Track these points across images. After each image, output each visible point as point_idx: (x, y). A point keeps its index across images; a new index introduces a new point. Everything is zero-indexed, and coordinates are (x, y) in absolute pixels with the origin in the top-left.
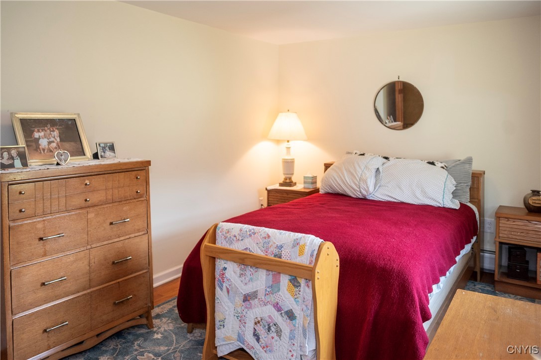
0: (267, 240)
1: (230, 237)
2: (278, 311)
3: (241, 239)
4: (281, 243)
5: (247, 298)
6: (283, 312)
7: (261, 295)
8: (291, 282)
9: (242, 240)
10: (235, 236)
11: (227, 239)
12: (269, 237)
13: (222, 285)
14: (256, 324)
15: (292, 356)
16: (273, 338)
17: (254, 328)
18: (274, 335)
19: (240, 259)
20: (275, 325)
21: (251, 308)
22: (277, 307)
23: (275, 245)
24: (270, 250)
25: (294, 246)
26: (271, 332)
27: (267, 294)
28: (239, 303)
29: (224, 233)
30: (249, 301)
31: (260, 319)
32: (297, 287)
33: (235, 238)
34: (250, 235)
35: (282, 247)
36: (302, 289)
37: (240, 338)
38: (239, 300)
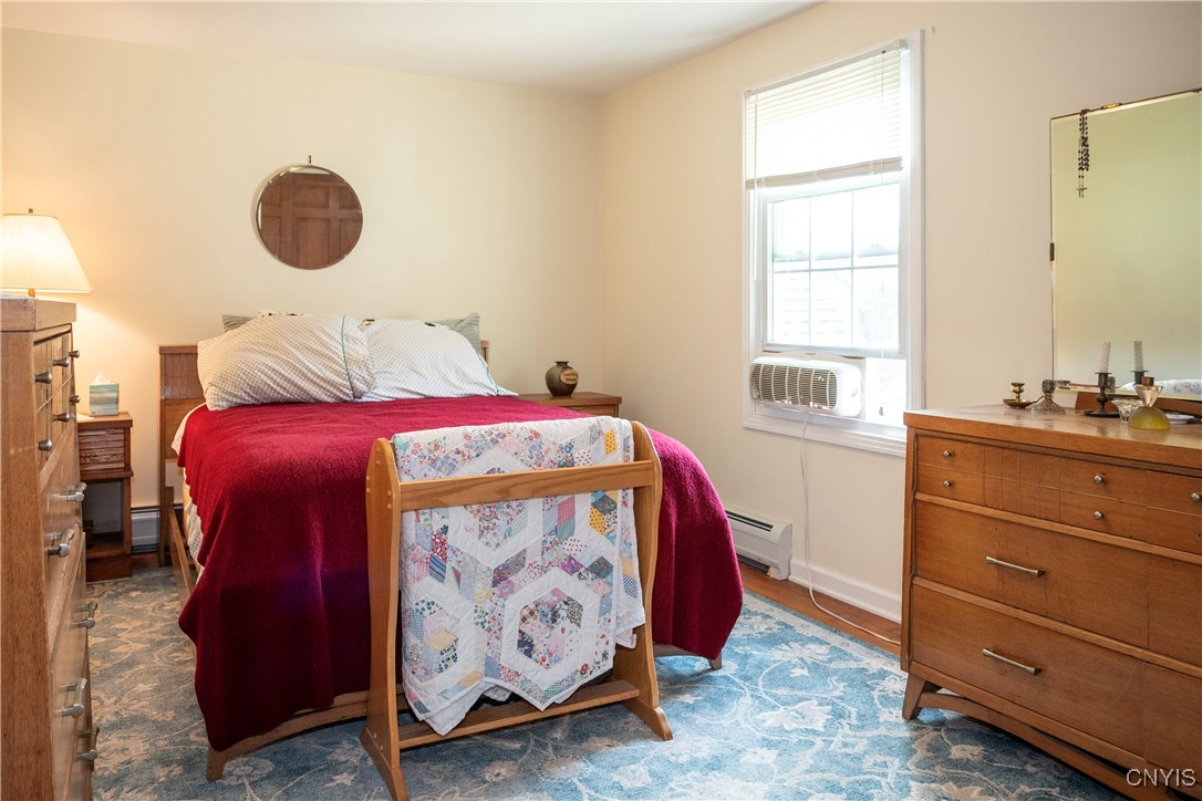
0: (536, 442)
1: (447, 457)
2: (572, 573)
3: (474, 454)
4: (568, 440)
5: (501, 576)
6: (582, 570)
7: (534, 557)
8: (595, 507)
9: (478, 455)
10: (458, 452)
11: (439, 464)
12: (537, 435)
13: (443, 568)
14: (524, 619)
15: (607, 643)
16: (563, 630)
17: (520, 631)
18: (566, 624)
19: (500, 491)
20: (566, 603)
21: (512, 592)
22: (571, 566)
23: (556, 448)
24: (546, 459)
25: (593, 440)
26: (559, 620)
27: (548, 549)
28: (485, 593)
29: (426, 453)
30: (505, 579)
31: (532, 607)
32: (610, 511)
33: (459, 457)
34: (495, 442)
35: (570, 446)
36: (618, 514)
37: (492, 667)
38: (482, 586)
